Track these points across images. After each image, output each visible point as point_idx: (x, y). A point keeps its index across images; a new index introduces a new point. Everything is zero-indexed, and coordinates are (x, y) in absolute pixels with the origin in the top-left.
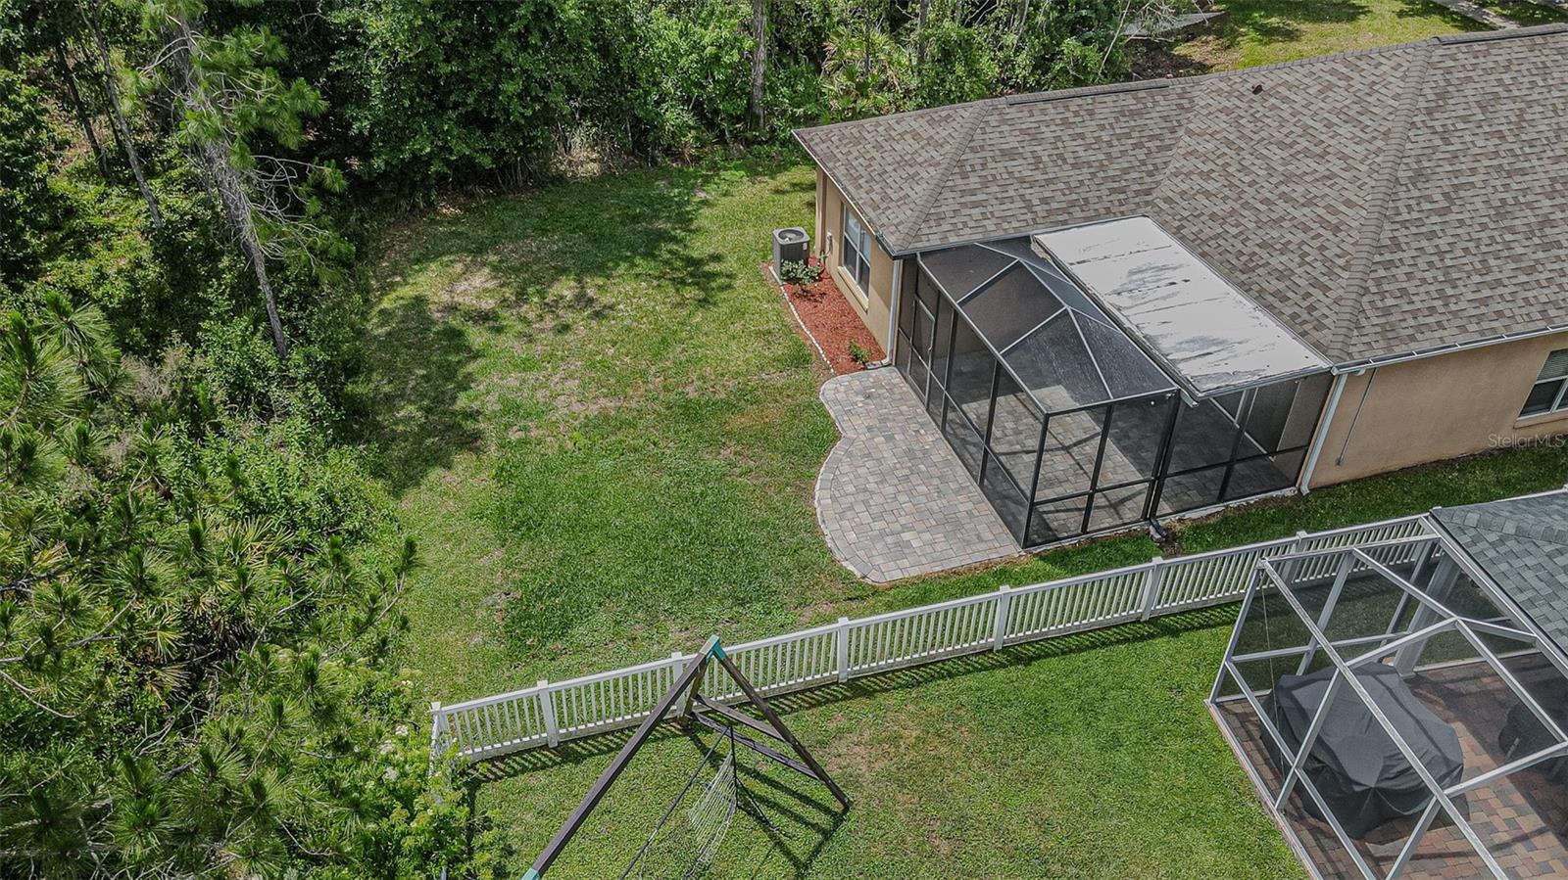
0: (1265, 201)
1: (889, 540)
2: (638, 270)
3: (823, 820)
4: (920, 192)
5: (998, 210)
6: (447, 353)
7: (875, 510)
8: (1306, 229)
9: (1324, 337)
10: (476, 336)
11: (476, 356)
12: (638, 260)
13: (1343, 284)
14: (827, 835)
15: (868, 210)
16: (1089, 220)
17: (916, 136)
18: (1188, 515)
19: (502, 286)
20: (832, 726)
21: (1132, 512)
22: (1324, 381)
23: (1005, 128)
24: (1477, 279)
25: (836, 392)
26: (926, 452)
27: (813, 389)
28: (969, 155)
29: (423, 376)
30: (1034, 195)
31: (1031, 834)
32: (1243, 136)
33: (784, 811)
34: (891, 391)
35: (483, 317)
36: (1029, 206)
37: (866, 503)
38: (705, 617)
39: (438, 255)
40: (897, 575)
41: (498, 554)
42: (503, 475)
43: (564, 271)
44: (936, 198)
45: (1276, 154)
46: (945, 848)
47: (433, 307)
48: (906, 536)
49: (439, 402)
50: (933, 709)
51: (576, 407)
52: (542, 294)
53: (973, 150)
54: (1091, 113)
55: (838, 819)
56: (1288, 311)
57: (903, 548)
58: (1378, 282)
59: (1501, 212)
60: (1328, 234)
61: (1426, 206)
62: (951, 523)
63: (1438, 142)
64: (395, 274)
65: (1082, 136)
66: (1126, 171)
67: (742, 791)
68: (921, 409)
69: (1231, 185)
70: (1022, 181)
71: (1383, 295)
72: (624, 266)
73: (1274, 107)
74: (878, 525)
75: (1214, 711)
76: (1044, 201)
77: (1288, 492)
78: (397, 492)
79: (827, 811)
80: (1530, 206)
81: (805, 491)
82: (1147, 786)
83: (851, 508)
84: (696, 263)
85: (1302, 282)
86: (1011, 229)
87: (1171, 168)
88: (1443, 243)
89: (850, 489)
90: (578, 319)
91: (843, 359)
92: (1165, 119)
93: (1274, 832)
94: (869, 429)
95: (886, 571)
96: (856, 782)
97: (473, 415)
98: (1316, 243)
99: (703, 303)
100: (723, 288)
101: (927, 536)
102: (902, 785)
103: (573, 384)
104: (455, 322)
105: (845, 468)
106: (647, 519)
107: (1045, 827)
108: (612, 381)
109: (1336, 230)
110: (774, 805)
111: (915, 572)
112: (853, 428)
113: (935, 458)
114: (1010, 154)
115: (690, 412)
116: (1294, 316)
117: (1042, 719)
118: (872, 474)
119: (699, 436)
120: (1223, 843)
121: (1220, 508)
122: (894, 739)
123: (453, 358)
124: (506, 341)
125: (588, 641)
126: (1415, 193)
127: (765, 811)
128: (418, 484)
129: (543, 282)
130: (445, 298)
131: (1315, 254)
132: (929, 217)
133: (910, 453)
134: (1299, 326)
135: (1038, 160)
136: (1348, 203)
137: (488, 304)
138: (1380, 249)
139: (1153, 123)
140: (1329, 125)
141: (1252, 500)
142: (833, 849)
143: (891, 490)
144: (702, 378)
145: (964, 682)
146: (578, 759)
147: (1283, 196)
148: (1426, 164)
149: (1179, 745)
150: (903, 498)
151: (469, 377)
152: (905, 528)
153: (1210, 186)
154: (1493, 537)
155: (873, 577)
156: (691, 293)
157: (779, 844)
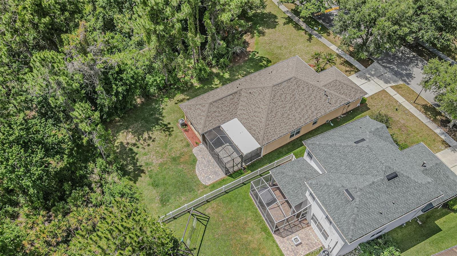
0: (252, 116)
1: (208, 177)
2: (157, 129)
3: (207, 220)
4: (202, 122)
5: (214, 123)
6: (132, 154)
7: (205, 173)
8: (257, 122)
9: (260, 141)
10: (135, 149)
11: (137, 154)
12: (156, 126)
13: (262, 132)
14: (208, 221)
15: (195, 125)
16: (228, 121)
17: (200, 109)
18: (247, 164)
19: (135, 136)
20: (206, 207)
21: (239, 166)
22: (261, 149)
23: (213, 107)
24: (279, 127)
25: (195, 150)
26: (210, 160)
27: (191, 151)
28: (209, 114)
29: (130, 160)
30: (219, 118)
31: (231, 216)
32: (248, 102)
33: (202, 220)
34: (203, 149)
35: (135, 145)
36: (219, 121)
37: (203, 172)
38: (186, 195)
39: (120, 131)
40: (210, 183)
41: (155, 191)
42: (151, 177)
43: (144, 131)
44: (205, 123)
45: (253, 107)
46: (221, 220)
47: (124, 144)
48: (210, 176)
49: (135, 164)
50: (217, 202)
51: (157, 162)
52: (142, 137)
53: (209, 113)
54: (226, 100)
55: (209, 219)
56: (255, 137)
57: (210, 179)
58: (266, 131)
59: (283, 115)
60: (260, 123)
61: (272, 117)
62: (215, 173)
63: (274, 105)
64: (114, 137)
65: (225, 105)
66: (232, 110)
67: (197, 218)
68: (208, 152)
69: (247, 112)
70: (217, 116)
71: (267, 133)
72: (154, 128)
73: (252, 97)
74: (206, 175)
75: (250, 195)
76: (221, 119)
77: (260, 157)
78: (135, 183)
79: (207, 218)
80: (286, 113)
81: (194, 171)
82: (243, 207)
83: (202, 173)
84: (165, 125)
85: (257, 132)
86: (217, 125)
87: (239, 109)
88: (275, 122)
89: (201, 170)
90: (150, 142)
91: (195, 144)
92: (237, 99)
93: (257, 209)
94: (201, 158)
95: (209, 183)
96: (209, 214)
97: (141, 166)
98: (259, 125)
99: (170, 135)
100: (172, 131)
101: (213, 176)
102: (215, 213)
103: (154, 157)
104: (130, 146)
105: (199, 166)
106: (174, 181)
107: (232, 215)
108: (160, 155)
109: (261, 123)
110: (201, 219)
111: (212, 182)
112: (199, 158)
113: (212, 161)
114: (215, 112)
115: (174, 159)
116: (256, 138)
117: (231, 201)
118: (203, 166)
119: (177, 164)
120: (252, 212)
121: (251, 162)
122: (213, 207)
123: (133, 155)
124: (140, 149)
125: (172, 202)
126: (271, 115)
127: (200, 220)
128: (138, 181)
129: (142, 134)
130: (126, 141)
131: (258, 126)
132: (205, 127)
133: (208, 161)
134: (257, 139)
135: (219, 112)
136: (262, 117)
137: (134, 141)
138: (266, 126)
139: (236, 100)
140: (260, 102)
141: (255, 160)
142: (209, 223)
143: (206, 169)
144: (174, 152)
145: (220, 197)
146: (176, 219)
147: (254, 115)
148: (272, 109)
149: (246, 200)
150: (208, 170)
151: (137, 159)
152: (210, 175)
153: (245, 112)
154: (276, 173)
155: (207, 184)
156: (167, 133)
157: (203, 224)
